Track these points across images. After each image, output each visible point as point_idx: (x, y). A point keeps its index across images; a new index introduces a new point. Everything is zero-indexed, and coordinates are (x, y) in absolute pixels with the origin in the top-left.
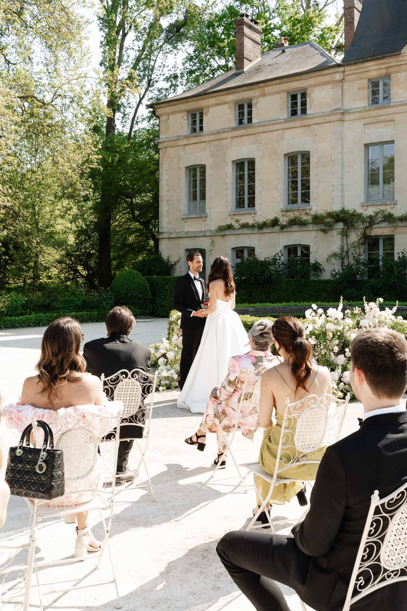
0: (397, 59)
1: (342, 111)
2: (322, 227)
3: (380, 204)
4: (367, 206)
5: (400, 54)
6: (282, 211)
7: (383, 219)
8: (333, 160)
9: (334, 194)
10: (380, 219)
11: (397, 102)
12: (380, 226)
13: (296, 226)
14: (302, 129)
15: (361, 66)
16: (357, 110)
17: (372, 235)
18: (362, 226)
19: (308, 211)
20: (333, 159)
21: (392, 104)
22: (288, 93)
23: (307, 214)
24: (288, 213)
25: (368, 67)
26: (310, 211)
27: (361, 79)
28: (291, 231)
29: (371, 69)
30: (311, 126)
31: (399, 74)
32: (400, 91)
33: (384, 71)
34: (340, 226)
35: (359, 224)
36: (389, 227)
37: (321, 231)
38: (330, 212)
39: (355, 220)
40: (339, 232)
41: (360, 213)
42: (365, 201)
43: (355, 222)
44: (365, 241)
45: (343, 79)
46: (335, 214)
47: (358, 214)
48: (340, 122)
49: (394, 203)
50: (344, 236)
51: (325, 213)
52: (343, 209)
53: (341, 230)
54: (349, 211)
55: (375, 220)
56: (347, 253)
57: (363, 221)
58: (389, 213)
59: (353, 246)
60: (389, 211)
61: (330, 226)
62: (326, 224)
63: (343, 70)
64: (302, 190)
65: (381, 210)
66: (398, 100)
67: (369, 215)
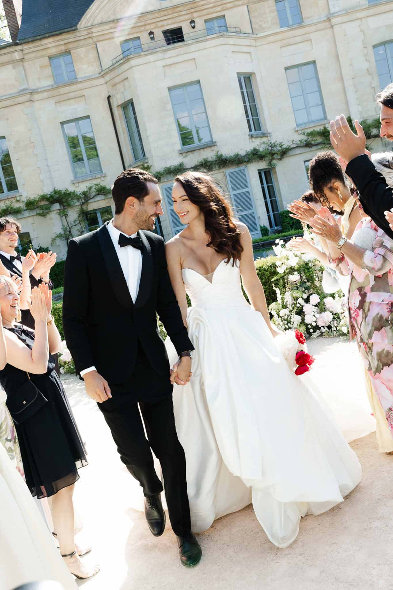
0: (74, 34)
1: (31, 91)
2: (38, 211)
3: (90, 178)
4: (78, 183)
5: (77, 29)
7: (97, 192)
8: (33, 142)
9: (42, 176)
10: (94, 193)
11: (85, 77)
12: (95, 200)
15: (39, 43)
16: (44, 89)
17: (89, 210)
18: (78, 204)
19: (18, 198)
20: (32, 141)
21: (79, 80)
23: (18, 201)
25: (46, 44)
26: (21, 197)
27: (41, 57)
29: (50, 45)
31: (78, 50)
32: (84, 66)
33: (63, 48)
34: (57, 206)
35: (74, 202)
36: (104, 200)
37: (38, 216)
38: (42, 195)
39: (70, 199)
40: (57, 213)
41: (73, 191)
42: (76, 178)
43: (70, 201)
44: (85, 217)
45: (23, 58)
46: (48, 196)
47: (71, 192)
48: (31, 102)
49: (103, 175)
50: (63, 215)
51: (37, 198)
52: (54, 190)
53: (58, 211)
54: (60, 190)
55: (89, 195)
56: (70, 232)
57: (78, 198)
58: (101, 186)
59: (75, 224)
60: (101, 184)
61: (46, 209)
62: (41, 207)
63: (21, 48)
64: (5, 178)
65: (93, 184)
66: (83, 76)
67: (82, 191)
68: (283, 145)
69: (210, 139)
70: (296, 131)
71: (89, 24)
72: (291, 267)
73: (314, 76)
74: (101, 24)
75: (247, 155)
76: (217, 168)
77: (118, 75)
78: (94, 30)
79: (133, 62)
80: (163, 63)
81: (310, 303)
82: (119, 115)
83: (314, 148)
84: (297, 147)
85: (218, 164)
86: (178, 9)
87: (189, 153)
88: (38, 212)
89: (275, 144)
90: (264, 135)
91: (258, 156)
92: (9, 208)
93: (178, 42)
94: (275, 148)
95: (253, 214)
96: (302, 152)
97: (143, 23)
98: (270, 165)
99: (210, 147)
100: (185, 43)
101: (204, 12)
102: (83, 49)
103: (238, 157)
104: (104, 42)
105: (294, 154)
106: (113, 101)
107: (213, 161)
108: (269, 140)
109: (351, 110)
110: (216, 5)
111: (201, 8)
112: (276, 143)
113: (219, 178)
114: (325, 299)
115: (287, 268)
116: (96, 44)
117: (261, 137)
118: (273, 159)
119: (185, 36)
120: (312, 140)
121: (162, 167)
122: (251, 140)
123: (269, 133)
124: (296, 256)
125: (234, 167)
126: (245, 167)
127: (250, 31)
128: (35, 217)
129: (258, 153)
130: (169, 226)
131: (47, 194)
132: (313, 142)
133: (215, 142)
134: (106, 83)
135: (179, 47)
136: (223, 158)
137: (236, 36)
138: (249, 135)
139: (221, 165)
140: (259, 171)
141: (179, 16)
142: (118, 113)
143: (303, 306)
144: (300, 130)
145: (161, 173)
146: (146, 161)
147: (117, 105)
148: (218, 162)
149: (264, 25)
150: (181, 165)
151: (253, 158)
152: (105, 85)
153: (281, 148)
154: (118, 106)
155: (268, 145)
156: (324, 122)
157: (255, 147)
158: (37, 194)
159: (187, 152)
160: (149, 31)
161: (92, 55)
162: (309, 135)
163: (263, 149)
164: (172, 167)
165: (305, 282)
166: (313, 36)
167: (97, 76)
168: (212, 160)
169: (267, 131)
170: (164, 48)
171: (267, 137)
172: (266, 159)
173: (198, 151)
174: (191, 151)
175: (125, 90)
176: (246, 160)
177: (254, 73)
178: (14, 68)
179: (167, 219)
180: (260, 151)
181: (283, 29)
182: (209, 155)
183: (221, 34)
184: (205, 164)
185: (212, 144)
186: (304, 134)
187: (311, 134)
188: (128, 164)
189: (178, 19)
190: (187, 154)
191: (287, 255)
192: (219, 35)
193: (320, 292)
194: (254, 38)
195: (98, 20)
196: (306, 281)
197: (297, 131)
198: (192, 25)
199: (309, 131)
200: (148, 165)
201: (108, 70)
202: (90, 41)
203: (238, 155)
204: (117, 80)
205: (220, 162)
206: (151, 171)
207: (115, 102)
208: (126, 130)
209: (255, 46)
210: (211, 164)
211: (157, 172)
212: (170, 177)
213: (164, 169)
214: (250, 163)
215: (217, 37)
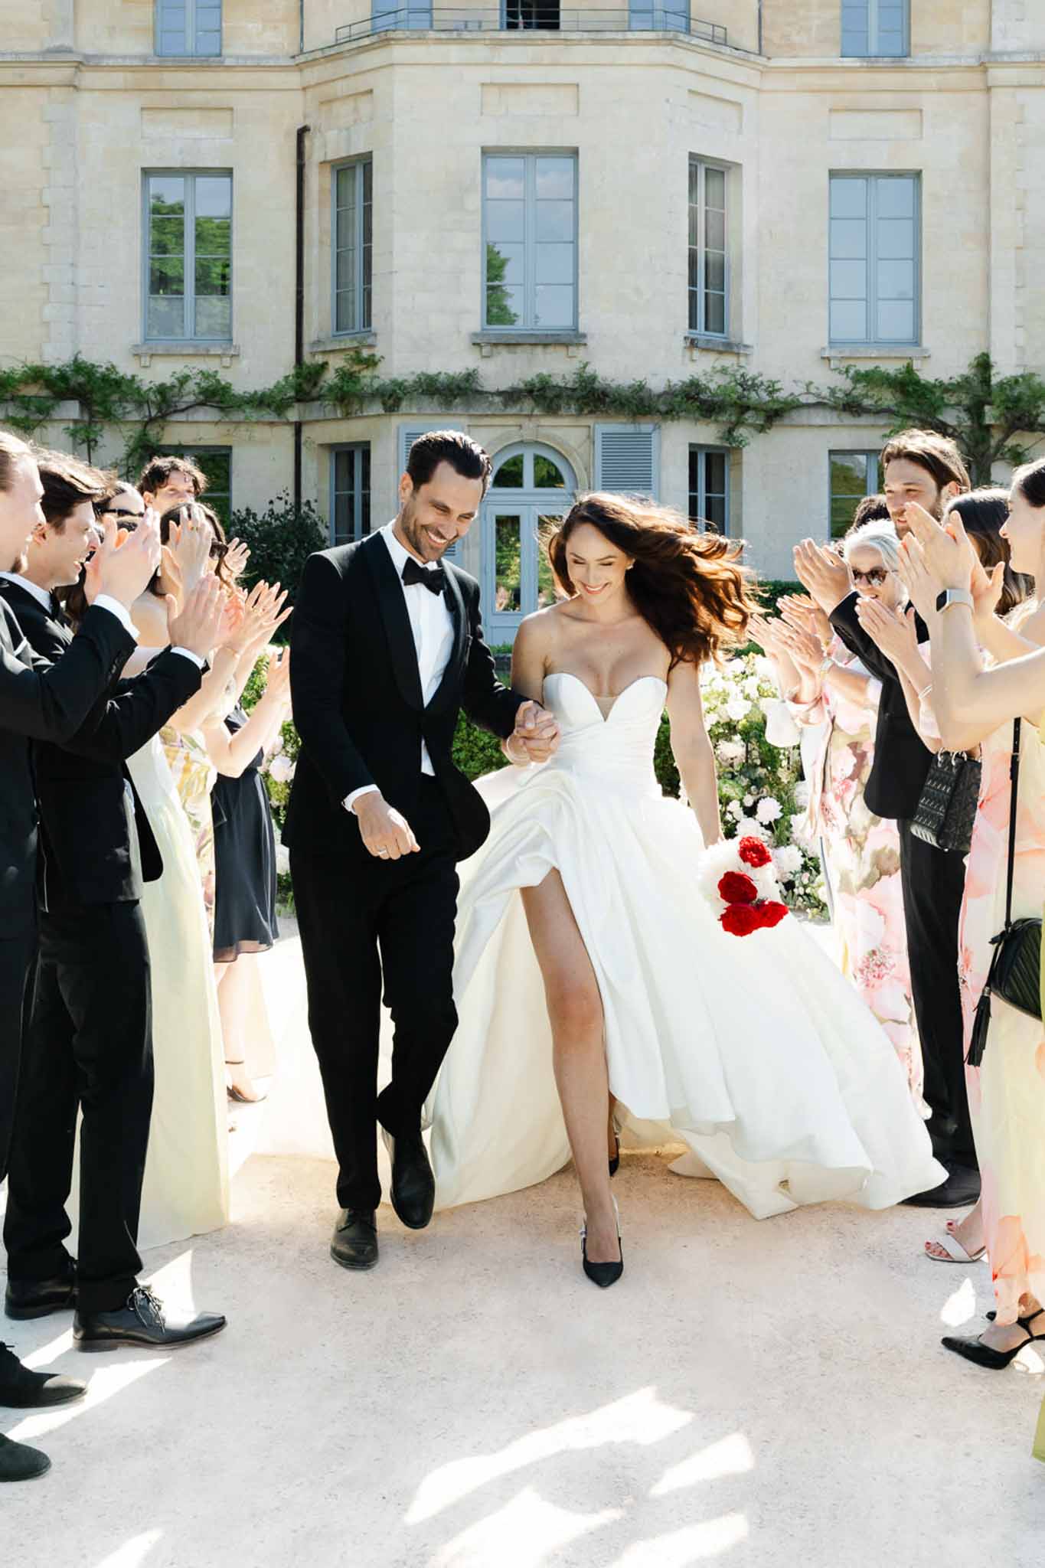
1: (79, 59)
2: (12, 410)
3: (191, 351)
4: (152, 356)
7: (201, 397)
8: (48, 207)
9: (48, 311)
10: (192, 398)
11: (246, 58)
12: (190, 419)
16: (120, 62)
18: (135, 416)
20: (45, 203)
21: (228, 62)
32: (250, 26)
34: (71, 410)
35: (127, 410)
36: (217, 423)
38: (37, 367)
39: (115, 397)
40: (68, 429)
41: (129, 377)
42: (146, 340)
43: (114, 402)
46: (54, 373)
47: (123, 378)
48: (71, 89)
49: (232, 352)
50: (83, 442)
51: (19, 369)
52: (75, 361)
53: (71, 426)
54: (93, 366)
55: (175, 399)
57: (141, 401)
58: (218, 381)
60: (218, 377)
61: (40, 411)
62: (25, 402)
65: (195, 371)
66: (244, 51)
67: (157, 383)
68: (778, 390)
69: (568, 322)
70: (823, 358)
72: (728, 720)
73: (911, 215)
75: (670, 393)
76: (574, 412)
77: (346, 77)
79: (398, 52)
80: (485, 74)
81: (757, 817)
82: (321, 191)
83: (864, 420)
84: (819, 405)
85: (578, 400)
87: (500, 348)
88: (12, 413)
89: (756, 382)
90: (729, 348)
91: (699, 407)
93: (540, 26)
94: (753, 395)
96: (829, 422)
98: (727, 440)
99: (567, 345)
100: (562, 35)
103: (642, 394)
105: (805, 422)
106: (312, 147)
107: (567, 388)
108: (740, 367)
109: (993, 338)
112: (760, 379)
113: (572, 443)
114: (793, 816)
115: (718, 722)
117: (721, 353)
118: (739, 423)
119: (562, 14)
120: (866, 396)
121: (413, 369)
122: (688, 353)
123: (746, 346)
124: (747, 698)
125: (624, 420)
126: (654, 430)
127: (753, 45)
129: (702, 396)
131: (53, 367)
132: (867, 402)
133: (584, 336)
134: (304, 89)
135: (540, 42)
136: (597, 385)
137: (709, 49)
138: (686, 338)
139: (587, 404)
140: (692, 450)
142: (318, 182)
143: (737, 822)
144: (835, 358)
145: (405, 388)
146: (370, 341)
147: (322, 160)
148: (578, 394)
149: (796, 39)
150: (470, 376)
152: (300, 93)
153: (767, 398)
154: (322, 163)
155: (736, 381)
156: (911, 351)
157: (696, 377)
158: (23, 359)
159: (496, 345)
162: (859, 378)
163: (719, 387)
164: (442, 377)
165: (756, 766)
166: (928, 102)
167: (282, 62)
168: (563, 385)
169: (741, 338)
170: (496, 35)
171: (738, 354)
172: (720, 418)
173: (529, 348)
174: (508, 345)
175: (356, 122)
176: (663, 408)
177: (739, 165)
180: (706, 390)
181: (848, 62)
182: (559, 367)
183: (671, 35)
184: (539, 390)
185: (571, 339)
186: (847, 372)
187: (868, 378)
188: (314, 338)
190: (494, 349)
191: (724, 691)
192: (661, 37)
193: (785, 797)
194: (760, 68)
196: (758, 762)
197: (829, 359)
199: (864, 367)
200: (373, 355)
201: (319, 54)
203: (641, 387)
204: (341, 88)
205: (584, 397)
206: (376, 373)
207: (319, 150)
208: (330, 239)
209: (759, 91)
210: (558, 396)
211: (394, 382)
212: (431, 405)
213: (418, 375)
214: (672, 420)
215: (657, 42)
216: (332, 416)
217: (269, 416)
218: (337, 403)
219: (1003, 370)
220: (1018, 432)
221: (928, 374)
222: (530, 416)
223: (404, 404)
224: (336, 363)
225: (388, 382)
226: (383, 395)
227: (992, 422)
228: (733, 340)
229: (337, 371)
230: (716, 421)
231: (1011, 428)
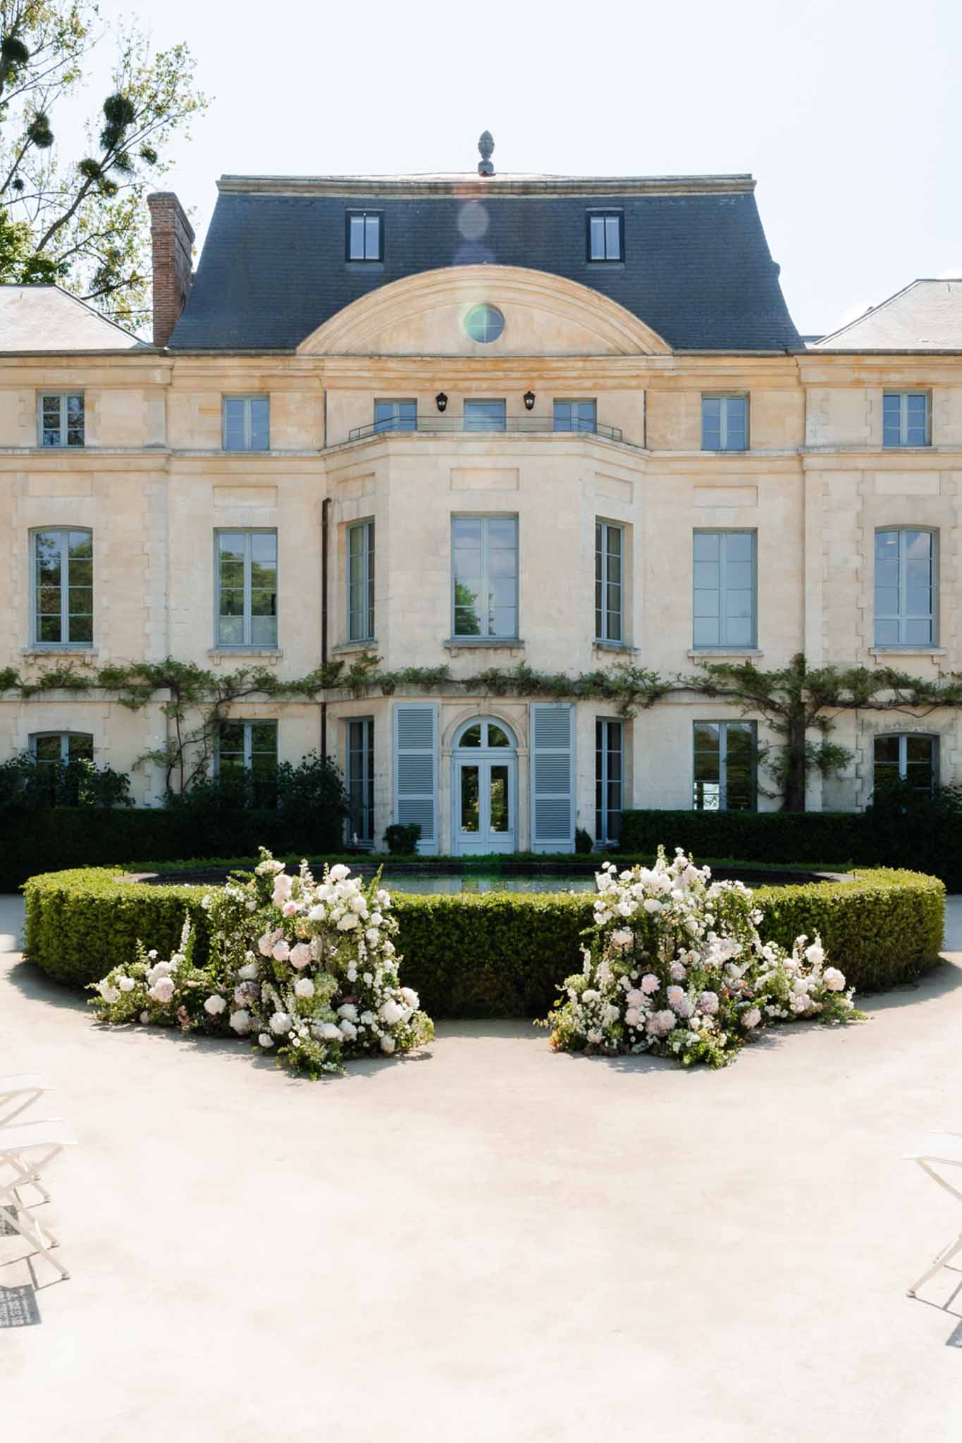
0: (286, 363)
1: (169, 452)
2: (124, 695)
3: (249, 653)
4: (221, 657)
5: (294, 354)
6: (25, 656)
7: (256, 685)
8: (148, 554)
9: (149, 628)
10: (249, 686)
11: (287, 451)
12: (248, 701)
13: (61, 691)
14: (75, 478)
15: (210, 362)
16: (197, 454)
17: (229, 717)
18: (210, 699)
19: (88, 660)
20: (146, 551)
21: (274, 454)
22: (38, 393)
24: (41, 661)
25: (225, 367)
26: (95, 658)
27: (206, 390)
28: (48, 702)
29: (231, 372)
30: (95, 474)
31: (287, 395)
32: (289, 429)
33: (256, 383)
34: (165, 695)
35: (204, 695)
36: (265, 703)
37: (121, 706)
38: (141, 665)
39: (196, 686)
40: (162, 708)
41: (206, 671)
42: (218, 646)
43: (195, 689)
44: (217, 730)
45: (170, 384)
46: (153, 669)
47: (201, 672)
48: (163, 473)
49: (278, 654)
50: (173, 716)
51: (127, 666)
52: (168, 661)
53: (165, 706)
54: (180, 664)
55: (238, 687)
56: (179, 752)
57: (214, 688)
58: (267, 674)
59: (193, 740)
60: (268, 671)
61: (142, 695)
62: (133, 689)
63: (171, 364)
64: (71, 612)
65: (252, 667)
66: (285, 447)
67: (225, 675)
68: (658, 679)
69: (511, 633)
70: (689, 657)
71: (322, 351)
72: (620, 916)
73: (749, 559)
74: (346, 355)
75: (583, 681)
76: (515, 695)
77: (357, 464)
78: (329, 364)
79: (392, 447)
80: (453, 462)
81: (641, 988)
82: (339, 543)
83: (718, 699)
84: (686, 689)
85: (518, 686)
86: (507, 365)
87: (464, 651)
88: (122, 697)
89: (643, 673)
90: (625, 650)
91: (603, 691)
92: (64, 676)
94: (640, 682)
95: (567, 802)
96: (693, 701)
97: (428, 375)
98: (623, 713)
99: (511, 648)
100: (509, 435)
101: (558, 383)
102: (298, 396)
103: (563, 682)
104: (341, 392)
105: (676, 700)
106: (332, 513)
107: (510, 678)
108: (632, 663)
109: (807, 643)
110: (584, 375)
111: (553, 374)
112: (646, 672)
113: (514, 716)
114: (668, 988)
115: (613, 918)
116: (325, 393)
117: (618, 654)
118: (631, 701)
119: (508, 421)
120: (719, 683)
121: (403, 665)
122: (595, 653)
123: (636, 649)
124: (634, 899)
125: (550, 699)
126: (572, 706)
127: (640, 442)
128: (113, 705)
129: (605, 684)
130: (389, 786)
131: (152, 665)
132: (719, 687)
133: (522, 642)
134: (327, 473)
135: (493, 440)
136: (532, 676)
137: (610, 445)
138: (594, 643)
139: (525, 689)
140: (598, 720)
141: (506, 378)
142: (338, 537)
143: (627, 992)
144: (697, 657)
145: (398, 678)
146: (373, 646)
147: (340, 521)
148: (519, 681)
149: (670, 438)
150: (443, 670)
151: (592, 690)
152: (325, 476)
153: (651, 684)
154: (340, 524)
155: (628, 673)
156: (750, 652)
157: (600, 670)
158: (130, 660)
159: (460, 648)
160: (437, 394)
161: (314, 411)
162: (714, 670)
163: (616, 677)
164: (424, 671)
165: (641, 951)
166: (762, 481)
167: (313, 454)
168: (508, 676)
169: (632, 642)
171: (630, 655)
172: (617, 699)
173: (484, 650)
174: (470, 648)
175: (363, 496)
176: (578, 691)
177: (630, 525)
178: (146, 399)
179: (390, 772)
180: (607, 680)
181: (706, 454)
182: (504, 663)
183: (583, 434)
184: (492, 679)
185: (515, 643)
186: (705, 666)
187: (720, 670)
188: (334, 644)
189: (501, 384)
190: (461, 652)
191: (617, 894)
192: (576, 436)
193: (662, 973)
194: (646, 457)
195: (341, 346)
196: (642, 947)
197: (693, 657)
198: (528, 401)
199: (717, 662)
200: (376, 656)
201: (337, 449)
202: (316, 383)
203: (563, 677)
204: (353, 471)
205: (523, 684)
206: (378, 668)
207: (336, 516)
208: (345, 576)
209: (644, 473)
210: (505, 684)
211: (389, 674)
212: (415, 690)
213: (407, 670)
214: (584, 699)
215: (573, 438)
216: (348, 698)
217: (303, 697)
218: (351, 689)
219: (815, 663)
220: (824, 707)
221: (762, 668)
222: (484, 698)
223: (397, 689)
224: (350, 662)
225: (385, 674)
226: (382, 683)
227: (806, 700)
228: (628, 645)
229: (351, 666)
230: (615, 701)
231: (818, 705)
